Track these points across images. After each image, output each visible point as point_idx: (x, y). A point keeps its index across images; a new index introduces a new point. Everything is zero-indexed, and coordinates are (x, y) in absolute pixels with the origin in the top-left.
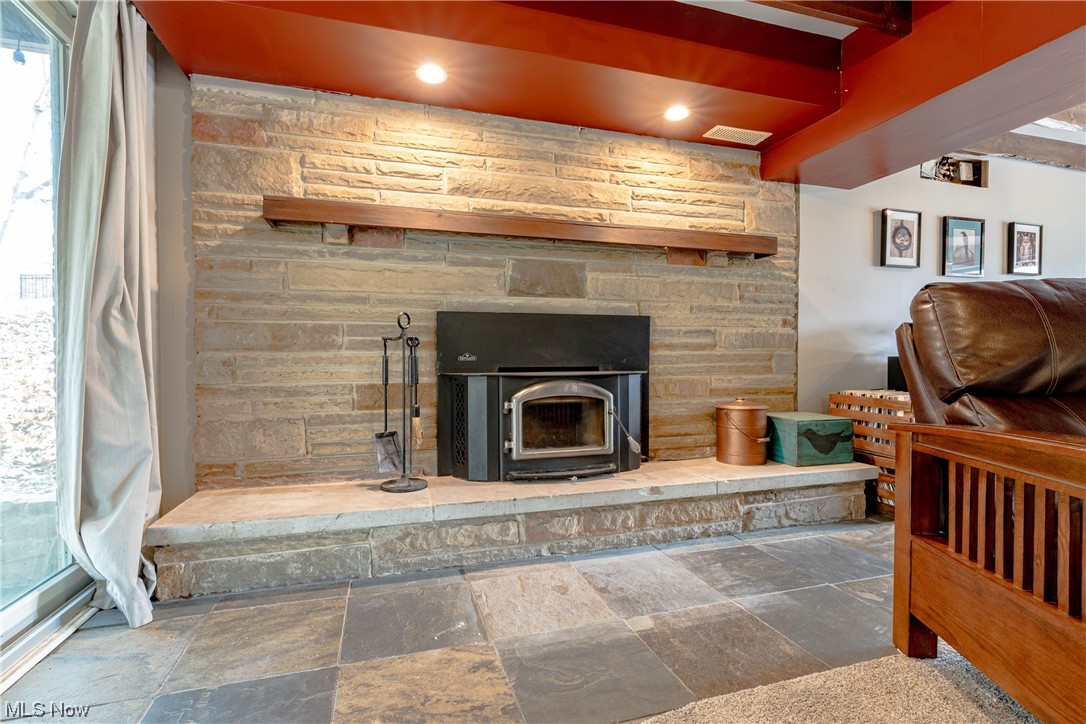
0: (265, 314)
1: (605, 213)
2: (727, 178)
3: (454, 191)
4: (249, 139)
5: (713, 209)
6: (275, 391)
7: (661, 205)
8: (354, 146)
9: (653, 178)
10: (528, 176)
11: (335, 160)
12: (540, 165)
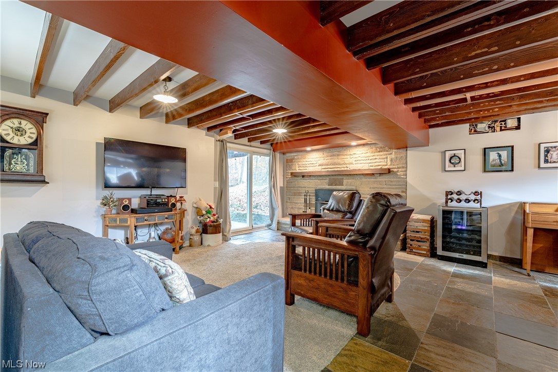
1: (348, 166)
2: (382, 151)
3: (319, 166)
4: (292, 162)
5: (377, 160)
7: (362, 162)
8: (304, 160)
9: (360, 155)
10: (332, 160)
11: (302, 163)
12: (335, 157)
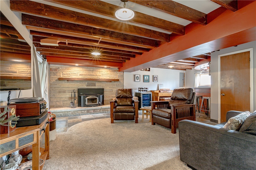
0: (58, 89)
1: (98, 77)
2: (114, 72)
3: (80, 75)
4: (56, 71)
6: (59, 98)
8: (68, 71)
9: (105, 72)
11: (66, 72)
